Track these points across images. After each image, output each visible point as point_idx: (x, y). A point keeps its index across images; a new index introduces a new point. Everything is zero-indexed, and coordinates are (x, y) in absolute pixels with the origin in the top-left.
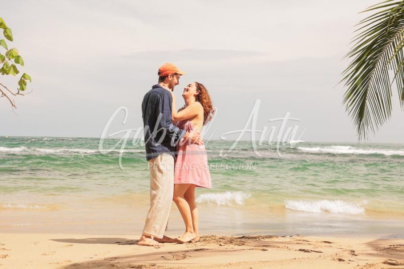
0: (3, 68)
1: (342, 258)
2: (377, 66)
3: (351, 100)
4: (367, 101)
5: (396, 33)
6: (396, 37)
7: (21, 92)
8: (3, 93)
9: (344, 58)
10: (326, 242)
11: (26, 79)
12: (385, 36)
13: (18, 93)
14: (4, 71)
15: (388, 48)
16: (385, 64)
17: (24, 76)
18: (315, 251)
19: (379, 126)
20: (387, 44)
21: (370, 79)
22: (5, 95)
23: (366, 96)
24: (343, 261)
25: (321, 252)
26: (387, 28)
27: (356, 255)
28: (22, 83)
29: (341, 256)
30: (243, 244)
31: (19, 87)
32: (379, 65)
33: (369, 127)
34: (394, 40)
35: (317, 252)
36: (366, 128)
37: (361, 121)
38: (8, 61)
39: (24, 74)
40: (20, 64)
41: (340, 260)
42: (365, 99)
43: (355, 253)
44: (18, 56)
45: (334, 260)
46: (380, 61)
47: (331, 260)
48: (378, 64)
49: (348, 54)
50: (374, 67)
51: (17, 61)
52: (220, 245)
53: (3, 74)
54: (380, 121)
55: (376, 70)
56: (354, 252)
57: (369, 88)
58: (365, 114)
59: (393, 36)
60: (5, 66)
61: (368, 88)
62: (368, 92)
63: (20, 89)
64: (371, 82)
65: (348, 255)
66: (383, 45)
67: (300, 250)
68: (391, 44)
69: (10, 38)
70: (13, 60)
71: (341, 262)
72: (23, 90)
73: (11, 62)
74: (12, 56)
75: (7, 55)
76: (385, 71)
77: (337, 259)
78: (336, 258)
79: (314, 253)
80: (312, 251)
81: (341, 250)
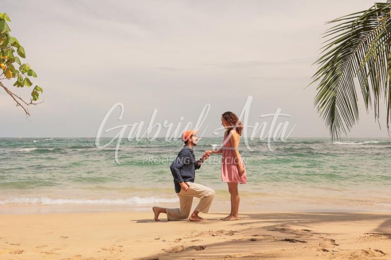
0: (17, 82)
1: (326, 249)
2: (343, 74)
4: (336, 106)
5: (358, 44)
6: (359, 48)
7: (34, 102)
8: (18, 103)
10: (305, 230)
11: (38, 90)
13: (31, 103)
14: (19, 84)
15: (351, 58)
16: (349, 72)
17: (36, 88)
18: (299, 241)
20: (351, 54)
21: (337, 84)
22: (20, 104)
23: (335, 101)
24: (328, 251)
25: (304, 242)
27: (337, 245)
28: (35, 95)
29: (324, 247)
31: (32, 98)
32: (345, 73)
33: (341, 128)
34: (357, 51)
35: (301, 242)
36: (338, 129)
37: (332, 122)
38: (22, 75)
39: (36, 86)
40: (32, 76)
41: (324, 250)
42: (334, 103)
43: (336, 243)
44: (31, 70)
45: (319, 250)
46: (345, 69)
47: (316, 250)
48: (344, 71)
50: (340, 75)
51: (30, 74)
53: (18, 87)
55: (342, 77)
56: (334, 241)
58: (335, 116)
59: (356, 47)
60: (19, 79)
61: (336, 93)
62: (337, 97)
63: (33, 100)
64: (338, 88)
65: (330, 245)
67: (286, 240)
68: (354, 54)
69: (23, 56)
70: (26, 74)
71: (326, 252)
72: (35, 100)
73: (25, 76)
74: (26, 70)
75: (20, 69)
76: (350, 78)
77: (322, 249)
78: (320, 248)
79: (298, 243)
80: (296, 241)
81: (323, 239)
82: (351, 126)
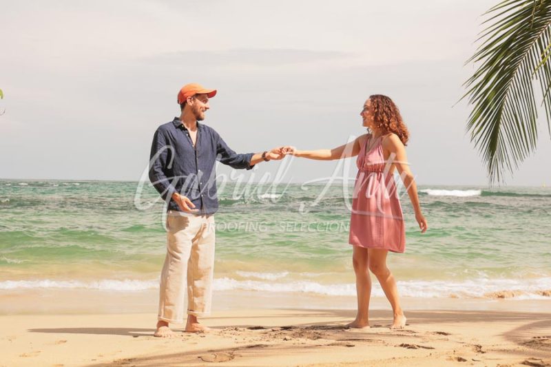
1: (462, 357)
2: (515, 75)
3: (478, 124)
4: (501, 126)
5: (542, 24)
6: (544, 32)
9: (468, 62)
10: (440, 333)
12: (528, 30)
15: (531, 48)
16: (526, 71)
18: (423, 347)
19: (519, 161)
20: (530, 41)
21: (506, 93)
23: (500, 118)
24: (465, 360)
25: (432, 348)
26: (531, 18)
27: (483, 352)
29: (461, 354)
30: (318, 338)
32: (519, 73)
33: (504, 164)
34: (541, 35)
35: (426, 348)
36: (500, 166)
37: (492, 156)
41: (460, 360)
42: (498, 123)
43: (483, 349)
45: (451, 359)
46: (520, 66)
47: (447, 360)
48: (517, 71)
49: (473, 57)
50: (511, 76)
52: (285, 339)
54: (519, 155)
55: (513, 79)
56: (480, 347)
57: (504, 107)
58: (498, 144)
59: (539, 30)
61: (502, 106)
62: (503, 112)
64: (507, 98)
65: (471, 352)
66: (525, 43)
67: (402, 345)
68: (536, 41)
71: (462, 362)
76: (527, 81)
77: (455, 358)
78: (453, 356)
79: (421, 349)
80: (419, 346)
81: (462, 345)
82: (522, 160)
